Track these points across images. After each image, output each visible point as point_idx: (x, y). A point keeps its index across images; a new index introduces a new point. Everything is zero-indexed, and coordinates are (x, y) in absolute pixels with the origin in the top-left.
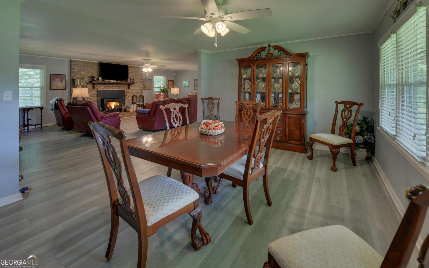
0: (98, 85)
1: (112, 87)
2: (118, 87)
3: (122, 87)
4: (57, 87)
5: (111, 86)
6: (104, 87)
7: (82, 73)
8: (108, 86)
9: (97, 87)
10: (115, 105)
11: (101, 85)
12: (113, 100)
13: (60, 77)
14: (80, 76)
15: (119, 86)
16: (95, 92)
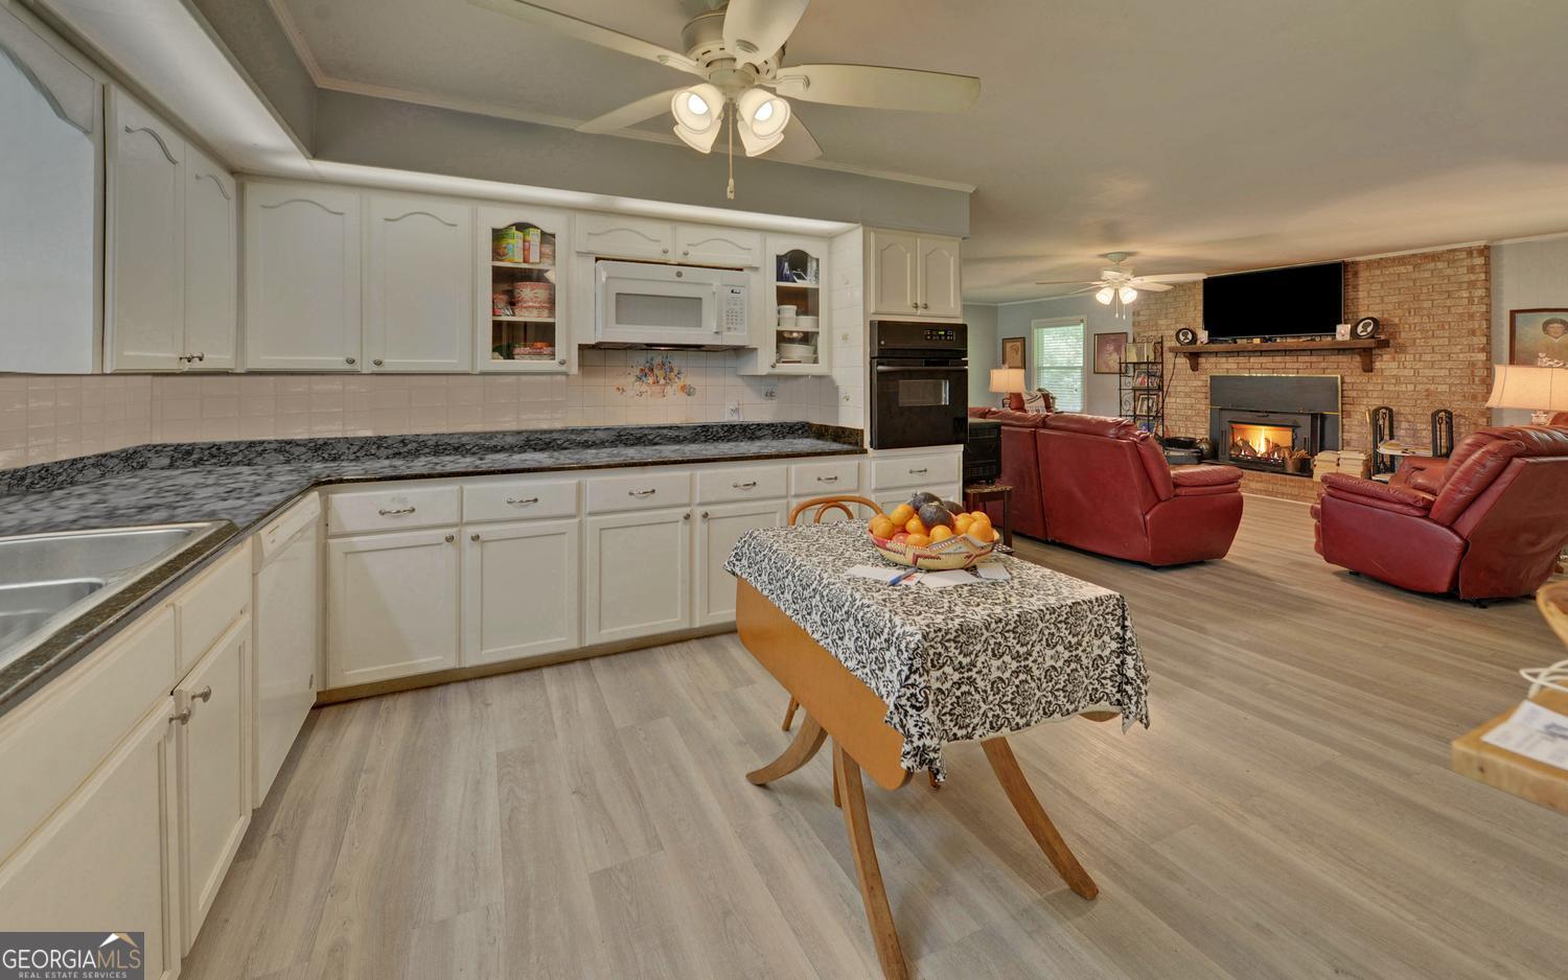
0: (1213, 360)
1: (1268, 366)
2: (1301, 366)
3: (1323, 365)
4: (1108, 366)
5: (1263, 360)
6: (1235, 366)
7: (1161, 322)
8: (1252, 360)
9: (1207, 366)
10: (1268, 441)
11: (1224, 360)
12: (1264, 418)
13: (1114, 340)
14: (1154, 333)
15: (1307, 359)
16: (1200, 383)
